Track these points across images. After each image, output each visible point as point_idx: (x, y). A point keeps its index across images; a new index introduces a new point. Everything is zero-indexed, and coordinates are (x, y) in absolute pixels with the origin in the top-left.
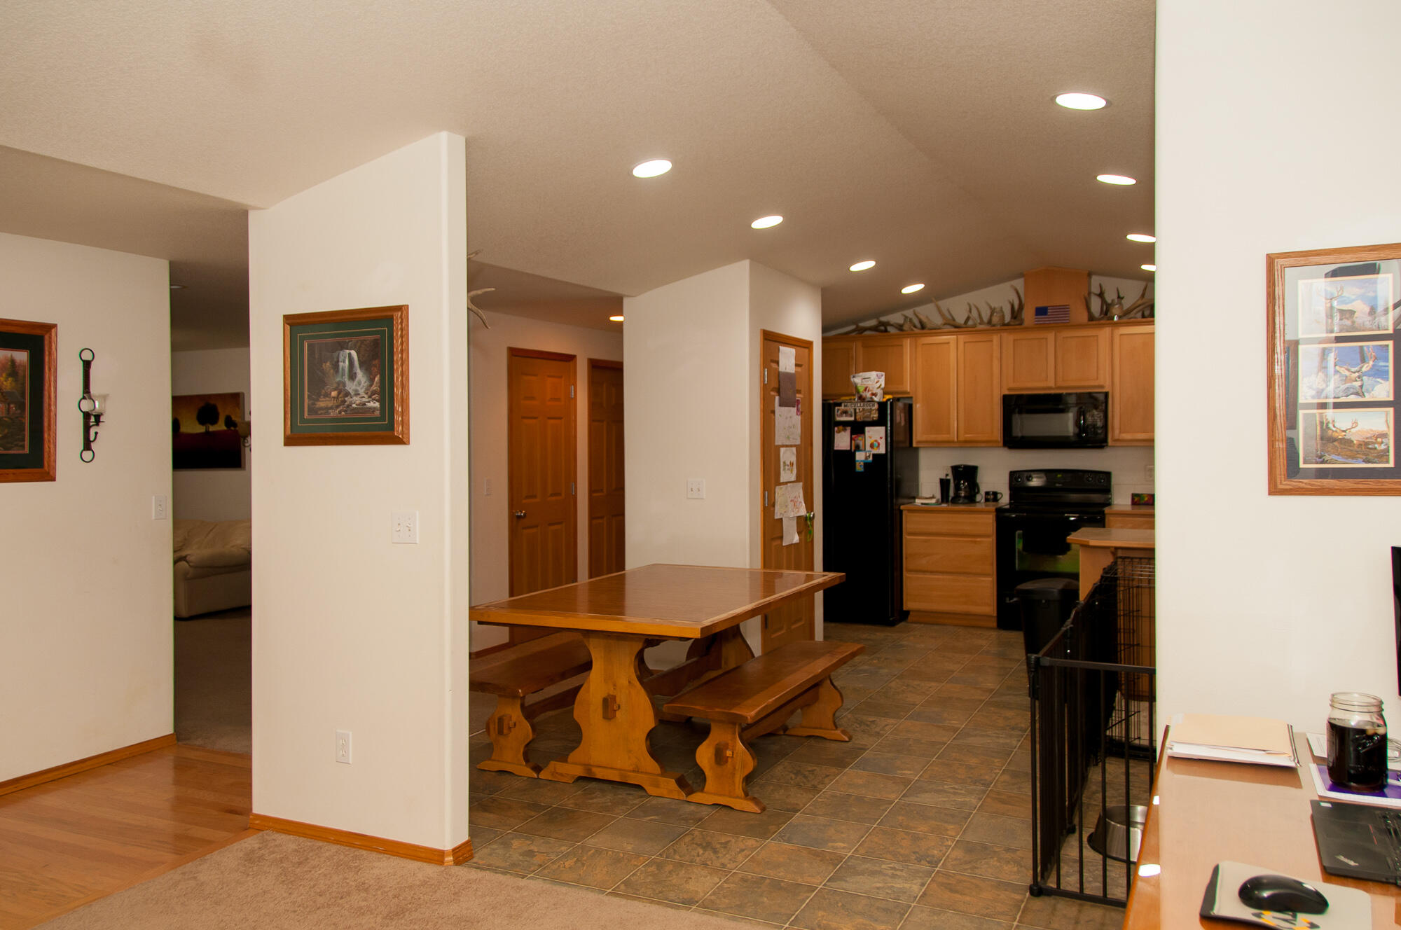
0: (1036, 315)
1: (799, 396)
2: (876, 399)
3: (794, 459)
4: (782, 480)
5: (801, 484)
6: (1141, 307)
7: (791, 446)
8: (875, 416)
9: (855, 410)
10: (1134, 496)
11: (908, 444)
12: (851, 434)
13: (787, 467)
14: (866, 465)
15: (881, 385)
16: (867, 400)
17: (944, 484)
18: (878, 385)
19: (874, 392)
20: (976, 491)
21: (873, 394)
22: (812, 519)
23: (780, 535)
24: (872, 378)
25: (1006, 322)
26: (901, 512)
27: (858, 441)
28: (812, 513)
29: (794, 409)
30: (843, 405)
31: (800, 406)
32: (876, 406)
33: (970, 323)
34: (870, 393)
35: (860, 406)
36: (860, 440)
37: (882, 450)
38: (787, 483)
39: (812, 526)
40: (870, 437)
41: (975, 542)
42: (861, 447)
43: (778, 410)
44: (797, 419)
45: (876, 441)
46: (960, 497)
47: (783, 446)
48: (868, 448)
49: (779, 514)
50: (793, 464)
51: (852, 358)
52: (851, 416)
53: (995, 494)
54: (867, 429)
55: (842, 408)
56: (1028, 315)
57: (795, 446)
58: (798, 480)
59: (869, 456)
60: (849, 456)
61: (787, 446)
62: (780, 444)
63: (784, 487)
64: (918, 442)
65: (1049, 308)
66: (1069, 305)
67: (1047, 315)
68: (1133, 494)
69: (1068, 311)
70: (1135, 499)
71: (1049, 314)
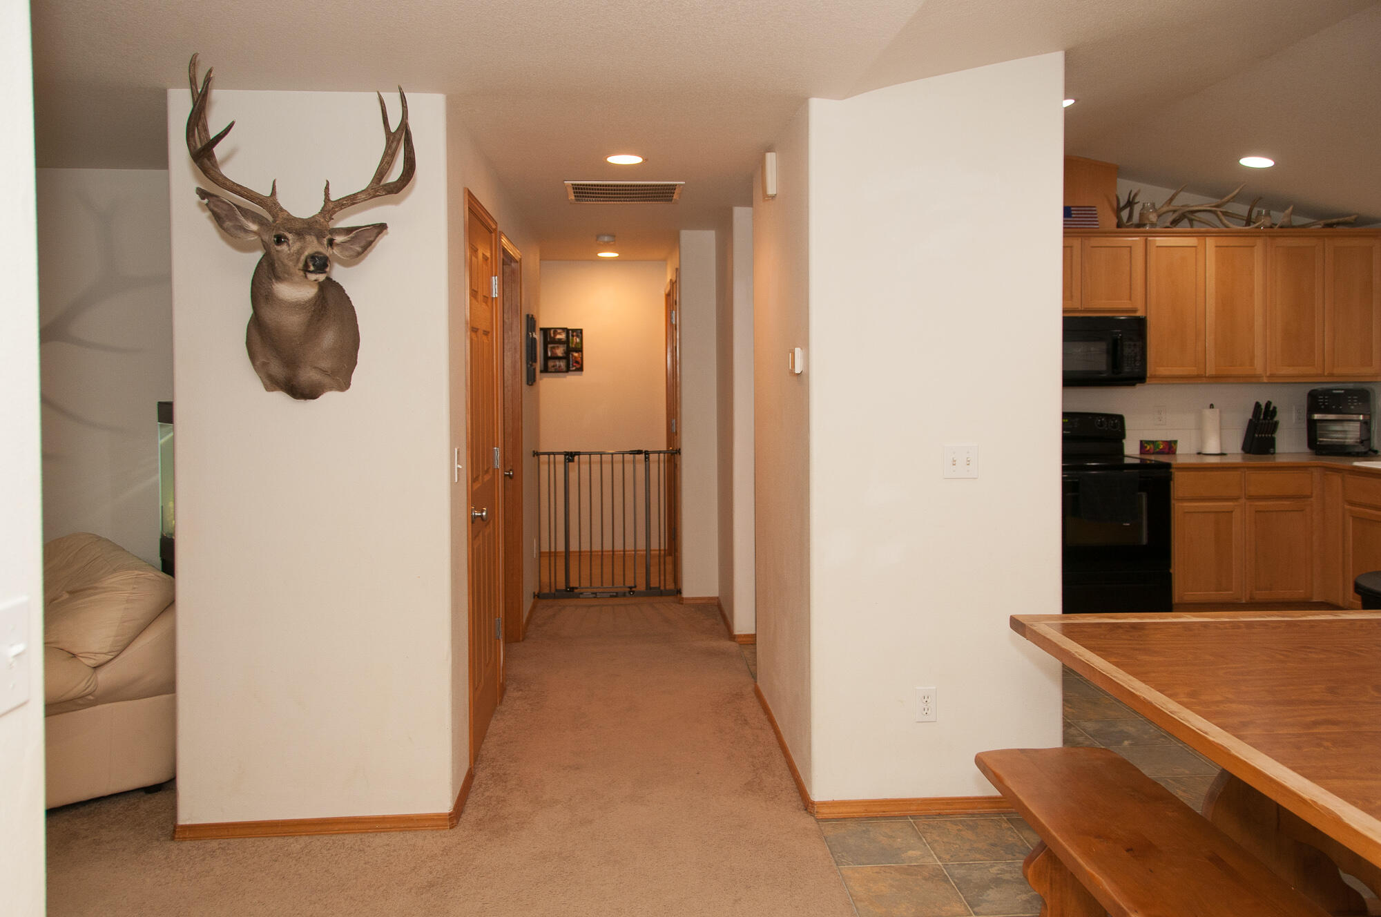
10: (1144, 443)
65: (1072, 209)
66: (1094, 207)
67: (1071, 217)
68: (1141, 442)
69: (1096, 214)
70: (1146, 447)
71: (1073, 216)
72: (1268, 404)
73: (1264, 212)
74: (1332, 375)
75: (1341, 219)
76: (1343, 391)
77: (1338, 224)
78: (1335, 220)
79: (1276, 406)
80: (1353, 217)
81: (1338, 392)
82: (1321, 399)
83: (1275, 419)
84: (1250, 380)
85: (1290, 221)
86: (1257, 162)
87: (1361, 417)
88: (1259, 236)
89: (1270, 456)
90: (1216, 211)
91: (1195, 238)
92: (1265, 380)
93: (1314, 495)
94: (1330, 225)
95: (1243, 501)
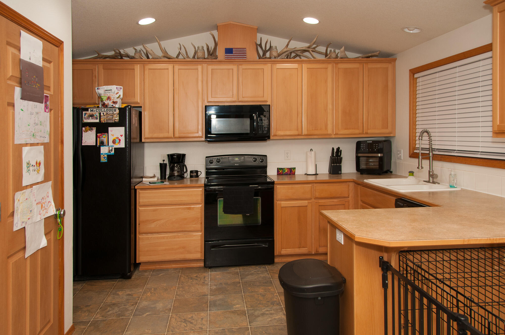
0: (226, 53)
1: (46, 93)
2: (117, 106)
3: (41, 159)
4: (24, 184)
5: (50, 183)
6: (287, 53)
7: (37, 144)
8: (116, 118)
9: (100, 114)
10: (278, 169)
11: (138, 140)
12: (97, 132)
13: (31, 168)
14: (109, 157)
15: (120, 96)
16: (109, 107)
17: (163, 167)
18: (118, 95)
19: (115, 101)
20: (185, 171)
21: (114, 102)
22: (62, 217)
23: (23, 246)
24: (113, 91)
25: (206, 57)
26: (135, 190)
27: (103, 138)
28: (63, 211)
29: (43, 105)
30: (89, 109)
31: (48, 103)
32: (118, 111)
33: (181, 57)
34: (112, 101)
35: (104, 111)
36: (104, 138)
37: (122, 145)
38: (31, 186)
39: (62, 223)
40: (113, 135)
41: (189, 209)
42: (105, 142)
43: (19, 103)
44: (46, 117)
45: (117, 138)
46: (174, 175)
47: (26, 145)
48: (111, 143)
49: (20, 223)
50: (40, 164)
51: (96, 77)
52: (97, 119)
53: (197, 172)
54: (110, 129)
55: (89, 112)
56: (221, 53)
57: (42, 144)
58: (46, 179)
59: (112, 150)
60: (95, 150)
61: (32, 145)
62: (23, 142)
63: (29, 190)
64: (145, 138)
65: (233, 49)
66: (246, 48)
67: (232, 53)
68: (278, 168)
69: (246, 52)
70: (280, 171)
71: (233, 53)
72: (338, 149)
73: (333, 50)
74: (367, 133)
75: (373, 54)
76: (371, 142)
77: (372, 56)
78: (370, 55)
79: (342, 150)
80: (378, 53)
81: (369, 142)
82: (362, 146)
83: (341, 156)
84: (325, 137)
85: (345, 54)
86: (311, 21)
87: (379, 155)
88: (330, 63)
89: (339, 175)
90: (309, 50)
91: (297, 64)
92: (333, 136)
93: (350, 196)
94: (368, 57)
95: (313, 200)
